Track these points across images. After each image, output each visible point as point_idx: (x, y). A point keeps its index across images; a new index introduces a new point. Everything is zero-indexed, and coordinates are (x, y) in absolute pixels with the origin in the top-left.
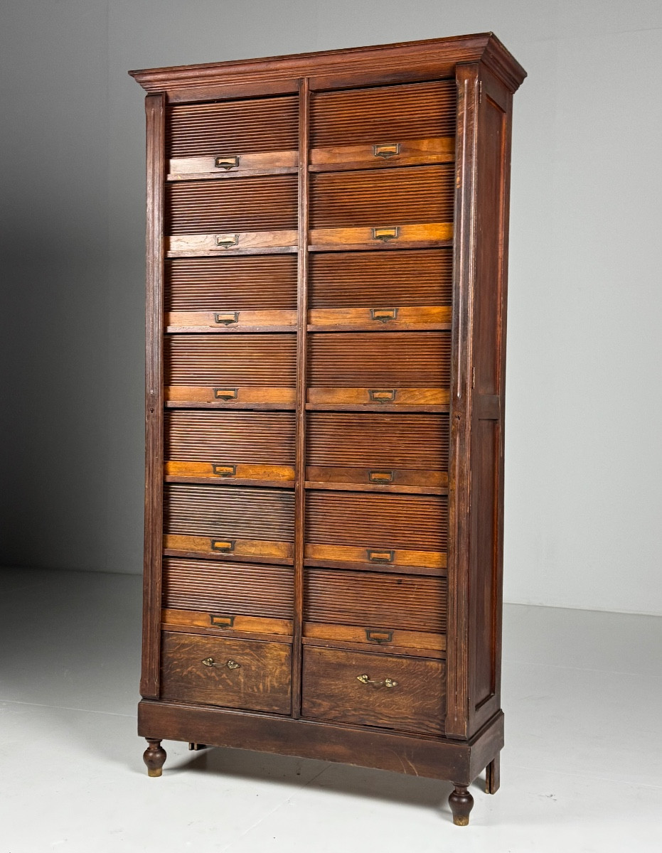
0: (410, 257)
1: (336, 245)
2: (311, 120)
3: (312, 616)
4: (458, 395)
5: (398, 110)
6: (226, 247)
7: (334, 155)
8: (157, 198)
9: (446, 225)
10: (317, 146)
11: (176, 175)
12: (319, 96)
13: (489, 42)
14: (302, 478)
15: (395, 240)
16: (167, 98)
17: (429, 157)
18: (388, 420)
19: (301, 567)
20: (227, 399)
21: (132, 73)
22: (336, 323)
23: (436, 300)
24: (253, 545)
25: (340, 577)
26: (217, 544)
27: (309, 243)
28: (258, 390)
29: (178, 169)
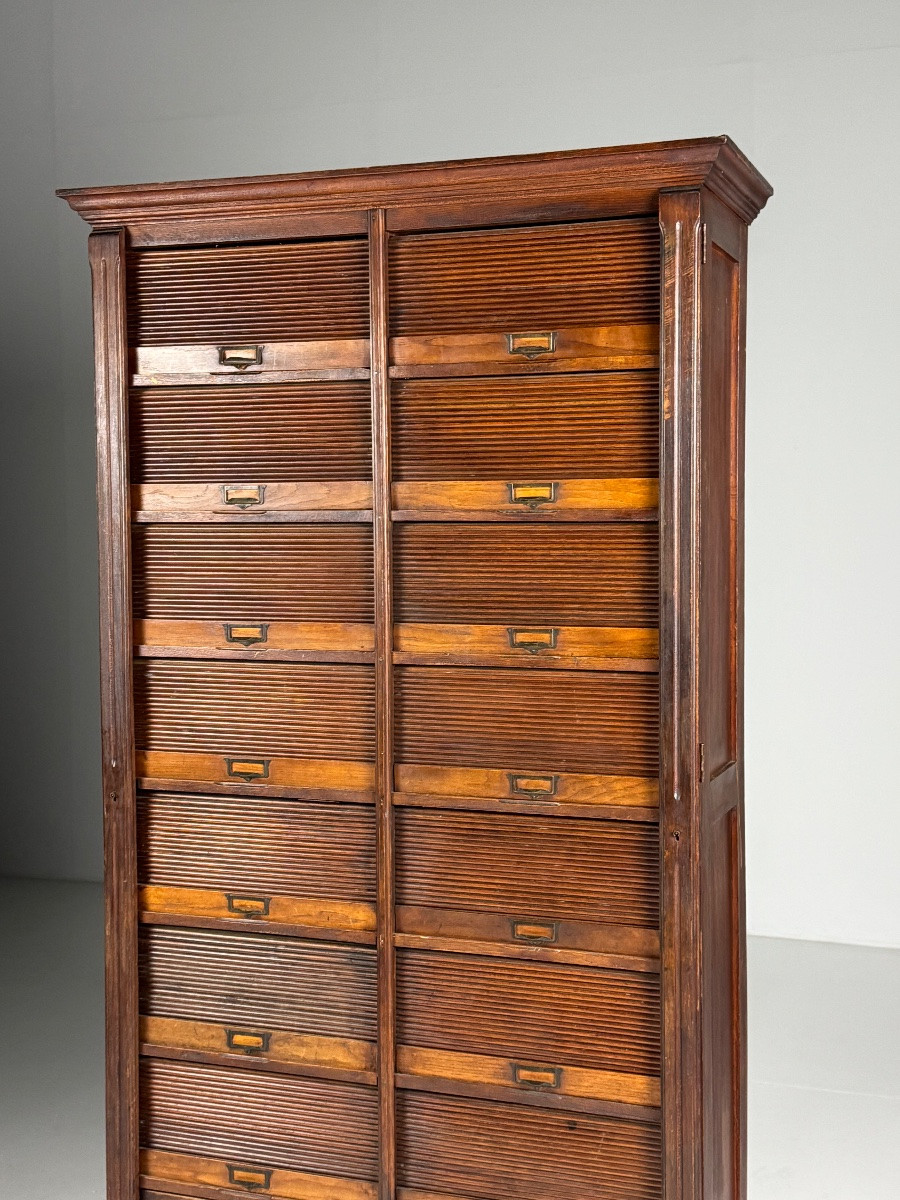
0: (579, 537)
1: (444, 510)
2: (390, 284)
3: (413, 1176)
4: (675, 796)
5: (550, 272)
6: (243, 507)
7: (438, 350)
8: (114, 418)
9: (643, 483)
10: (403, 331)
11: (148, 377)
12: (405, 243)
13: (722, 154)
14: (387, 926)
15: (549, 505)
16: (128, 237)
17: (611, 359)
18: (544, 829)
19: (392, 1089)
20: (251, 778)
21: (64, 193)
22: (447, 650)
23: (628, 616)
24: (302, 1044)
25: (463, 1111)
26: (238, 1039)
27: (393, 506)
28: (307, 765)
29: (152, 365)
